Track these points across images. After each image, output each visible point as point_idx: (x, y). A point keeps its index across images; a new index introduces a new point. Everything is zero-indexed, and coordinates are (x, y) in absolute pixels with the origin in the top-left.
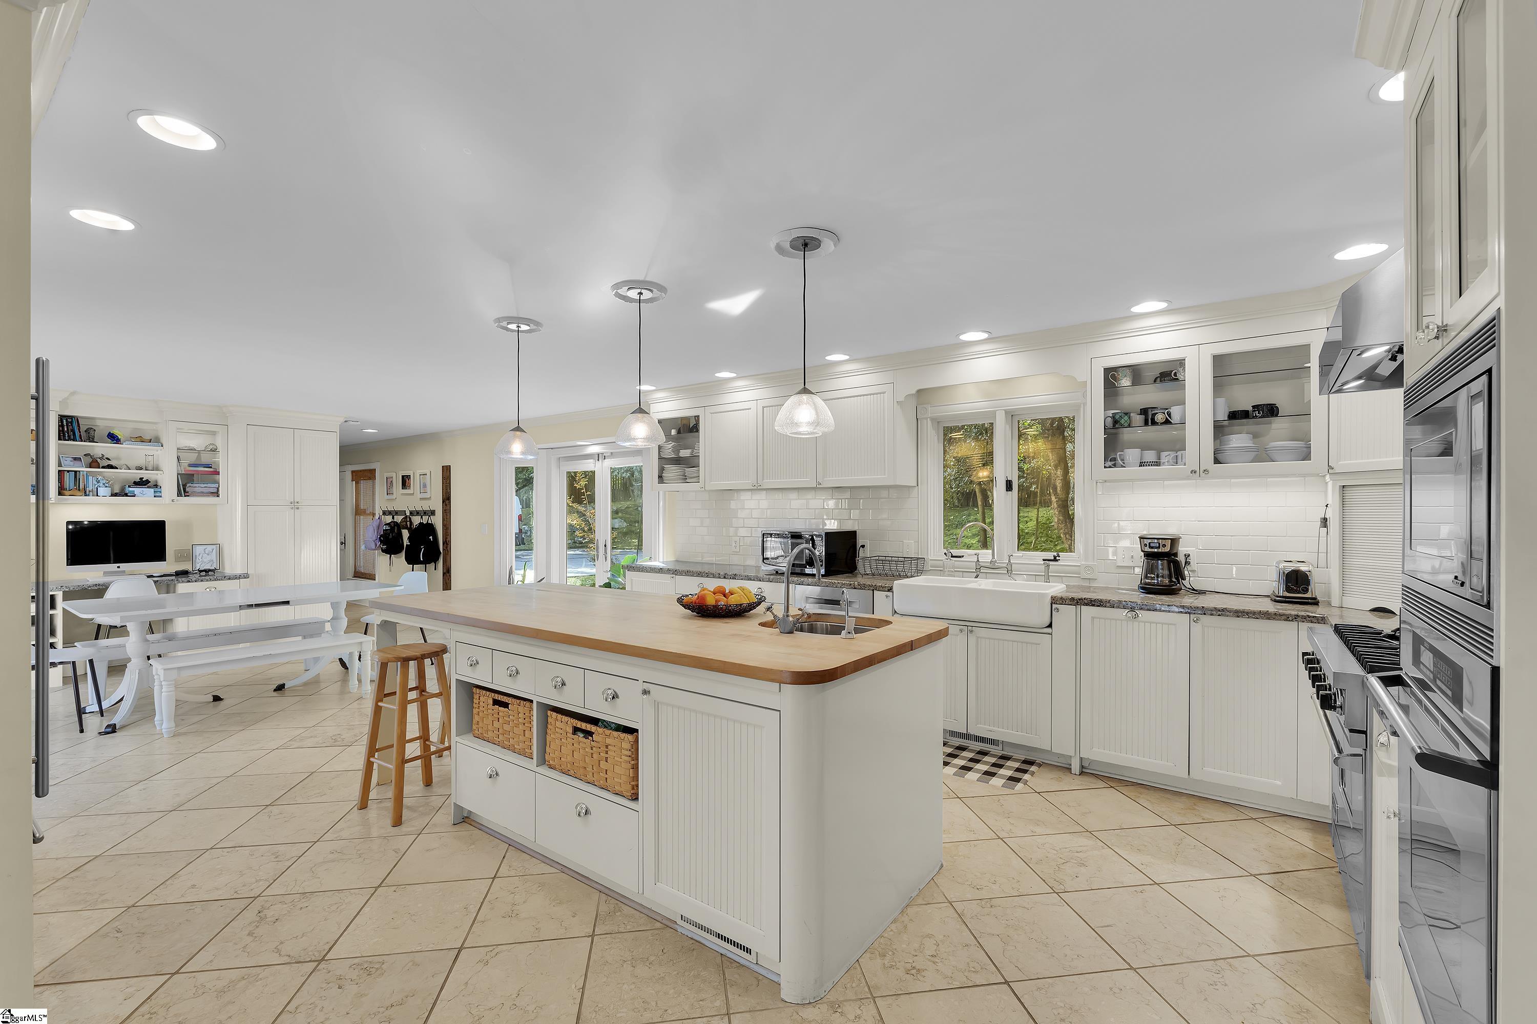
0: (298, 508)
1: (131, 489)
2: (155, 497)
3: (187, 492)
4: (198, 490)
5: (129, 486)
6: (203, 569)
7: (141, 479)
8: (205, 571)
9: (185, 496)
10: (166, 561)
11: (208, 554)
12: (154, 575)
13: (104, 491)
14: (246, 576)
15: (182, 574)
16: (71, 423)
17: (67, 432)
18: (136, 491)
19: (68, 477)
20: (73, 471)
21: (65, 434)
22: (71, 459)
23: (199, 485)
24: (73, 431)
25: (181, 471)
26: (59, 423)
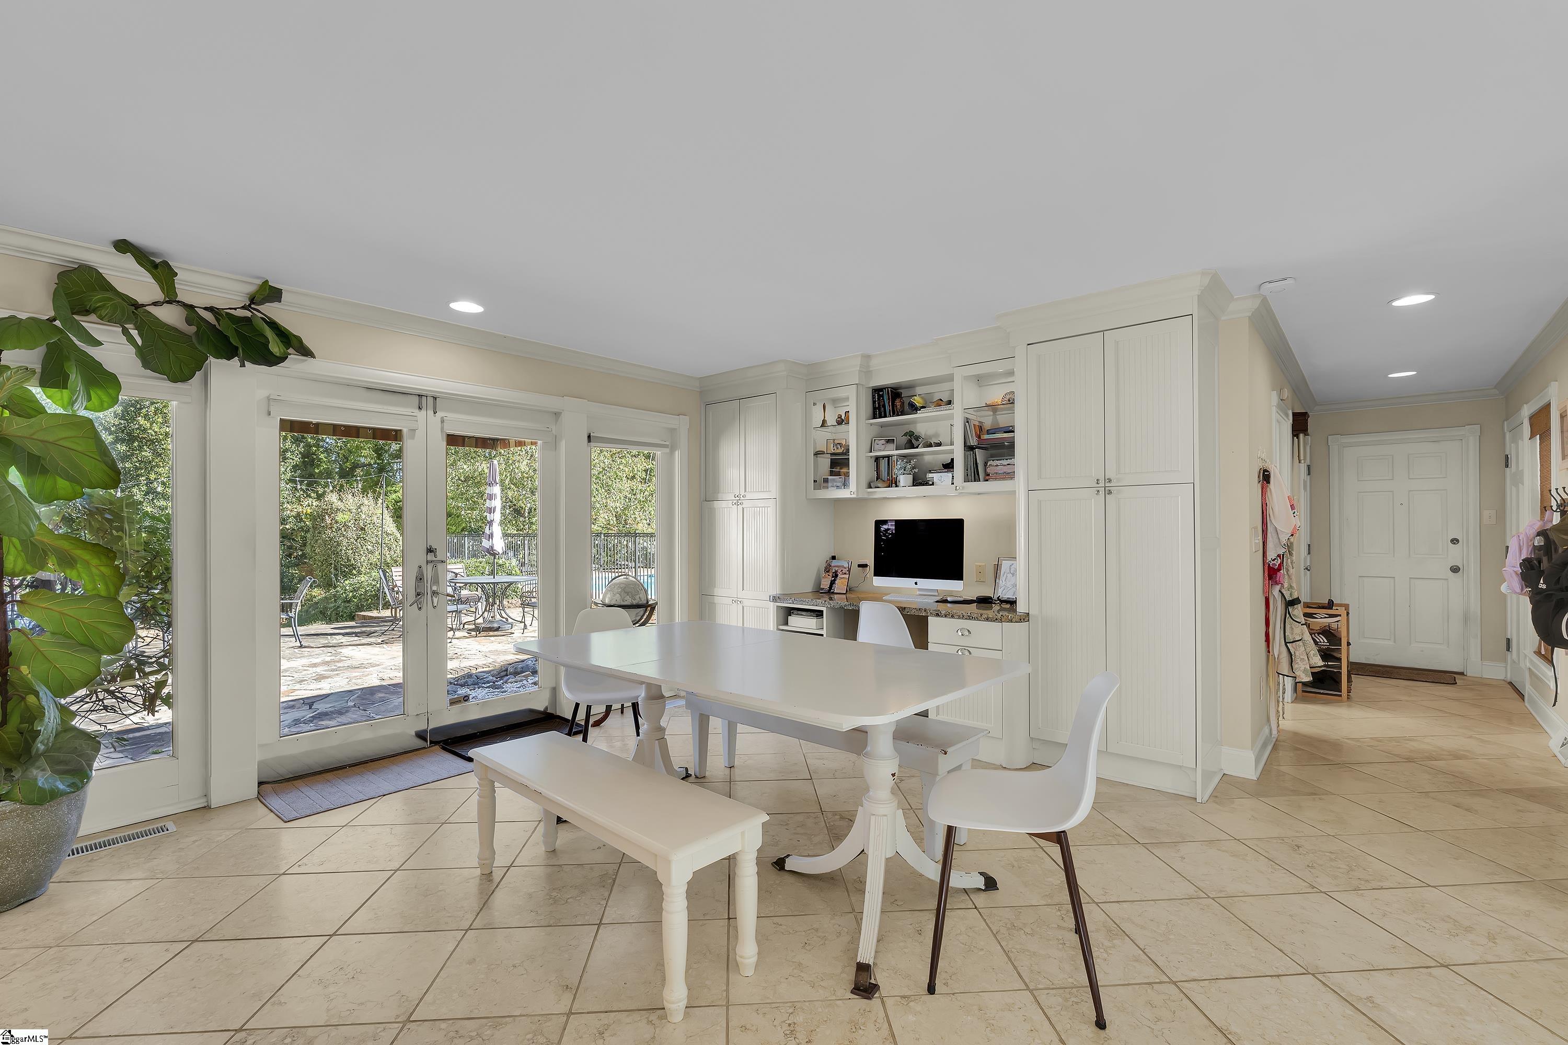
0: (1110, 493)
1: (930, 475)
2: (950, 483)
3: (986, 474)
4: (999, 469)
5: (929, 471)
6: (1004, 598)
7: (946, 458)
8: (1006, 602)
9: (983, 479)
10: (963, 579)
11: (1012, 575)
12: (949, 599)
13: (904, 480)
14: (1026, 618)
15: (984, 601)
16: (882, 396)
17: (879, 408)
18: (935, 477)
19: (883, 463)
20: (884, 457)
21: (878, 411)
22: (883, 442)
23: (1000, 462)
24: (884, 406)
25: (973, 442)
26: (873, 398)
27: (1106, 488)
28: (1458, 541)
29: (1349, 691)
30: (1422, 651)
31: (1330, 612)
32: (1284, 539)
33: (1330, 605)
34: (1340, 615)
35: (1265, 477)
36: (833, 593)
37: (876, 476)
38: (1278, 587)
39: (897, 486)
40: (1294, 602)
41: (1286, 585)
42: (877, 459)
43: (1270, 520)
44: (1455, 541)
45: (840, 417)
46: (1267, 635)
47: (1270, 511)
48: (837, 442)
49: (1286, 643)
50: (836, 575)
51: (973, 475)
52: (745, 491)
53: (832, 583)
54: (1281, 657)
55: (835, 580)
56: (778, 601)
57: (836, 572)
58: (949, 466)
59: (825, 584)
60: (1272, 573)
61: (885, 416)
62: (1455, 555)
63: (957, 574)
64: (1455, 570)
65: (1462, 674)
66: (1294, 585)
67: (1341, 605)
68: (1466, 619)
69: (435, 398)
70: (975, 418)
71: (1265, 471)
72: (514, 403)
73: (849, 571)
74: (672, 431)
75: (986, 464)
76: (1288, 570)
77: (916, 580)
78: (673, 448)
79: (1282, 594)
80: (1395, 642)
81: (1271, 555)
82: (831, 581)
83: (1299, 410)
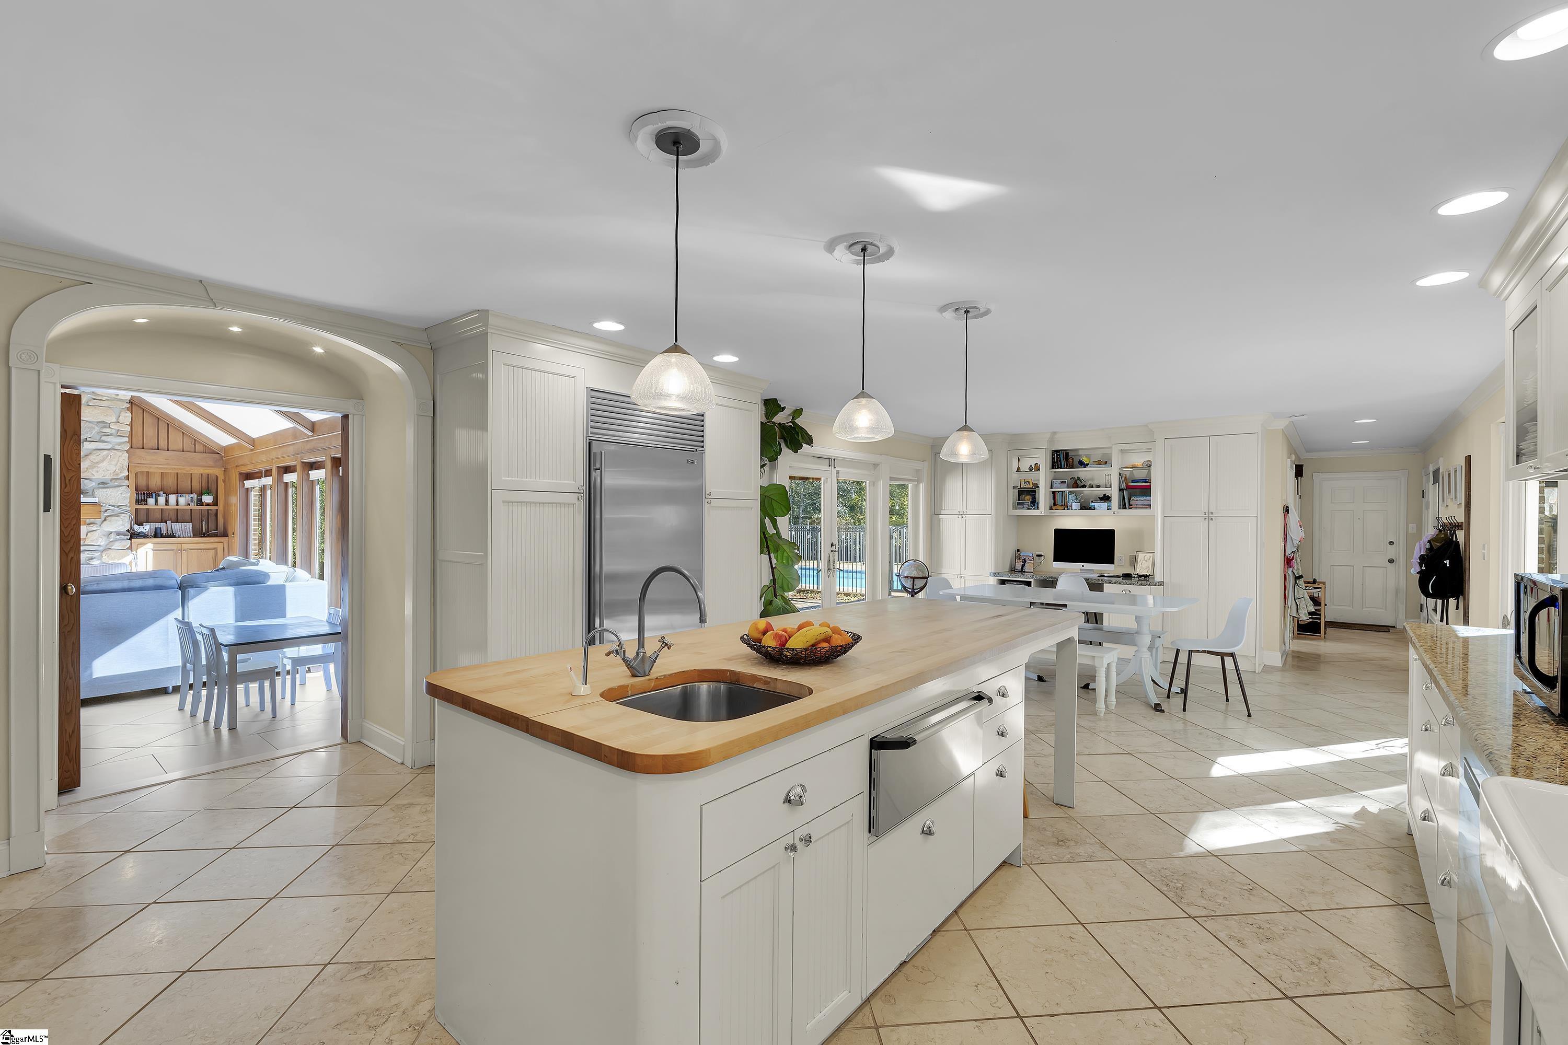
0: (1212, 519)
1: (1093, 504)
2: (1108, 509)
3: (1132, 505)
4: (1139, 503)
5: (1092, 502)
6: (1142, 574)
7: (1105, 495)
8: (1143, 576)
9: (1129, 508)
10: (1114, 564)
11: (1146, 561)
12: (1105, 575)
13: (1075, 506)
14: (1161, 584)
15: (1127, 576)
16: (1059, 455)
17: (1057, 462)
18: (1097, 505)
19: (1058, 496)
20: (1060, 491)
21: (1055, 464)
22: (1059, 482)
23: (1140, 498)
24: (1060, 461)
25: (1124, 487)
26: (1052, 456)
27: (1209, 516)
28: (1393, 543)
29: (1325, 634)
30: (1369, 613)
31: (1315, 586)
32: (1296, 543)
33: (1315, 582)
34: (1321, 588)
35: (1287, 510)
36: (1024, 572)
37: (1053, 502)
38: (1291, 569)
39: (1068, 509)
40: (1300, 577)
41: (1295, 568)
42: (1054, 493)
43: (1289, 533)
44: (1391, 543)
45: (1031, 466)
46: (1285, 595)
47: (1288, 528)
48: (1026, 481)
49: (1295, 599)
50: (1025, 561)
51: (1123, 506)
52: (967, 509)
53: (1023, 566)
54: (1292, 606)
55: (1024, 564)
56: (998, 576)
57: (1025, 559)
58: (1106, 498)
59: (1019, 566)
60: (1288, 562)
61: (1061, 468)
62: (1391, 552)
63: (1111, 561)
64: (1391, 561)
65: (1394, 627)
66: (1300, 568)
67: (1321, 583)
68: (1397, 592)
69: (834, 460)
70: (1127, 472)
71: (1287, 507)
72: (861, 460)
73: (1033, 558)
74: (918, 471)
75: (1129, 500)
76: (1296, 560)
77: (1083, 564)
78: (919, 481)
79: (1293, 573)
80: (1353, 608)
81: (1289, 552)
82: (1022, 566)
83: (1298, 463)
